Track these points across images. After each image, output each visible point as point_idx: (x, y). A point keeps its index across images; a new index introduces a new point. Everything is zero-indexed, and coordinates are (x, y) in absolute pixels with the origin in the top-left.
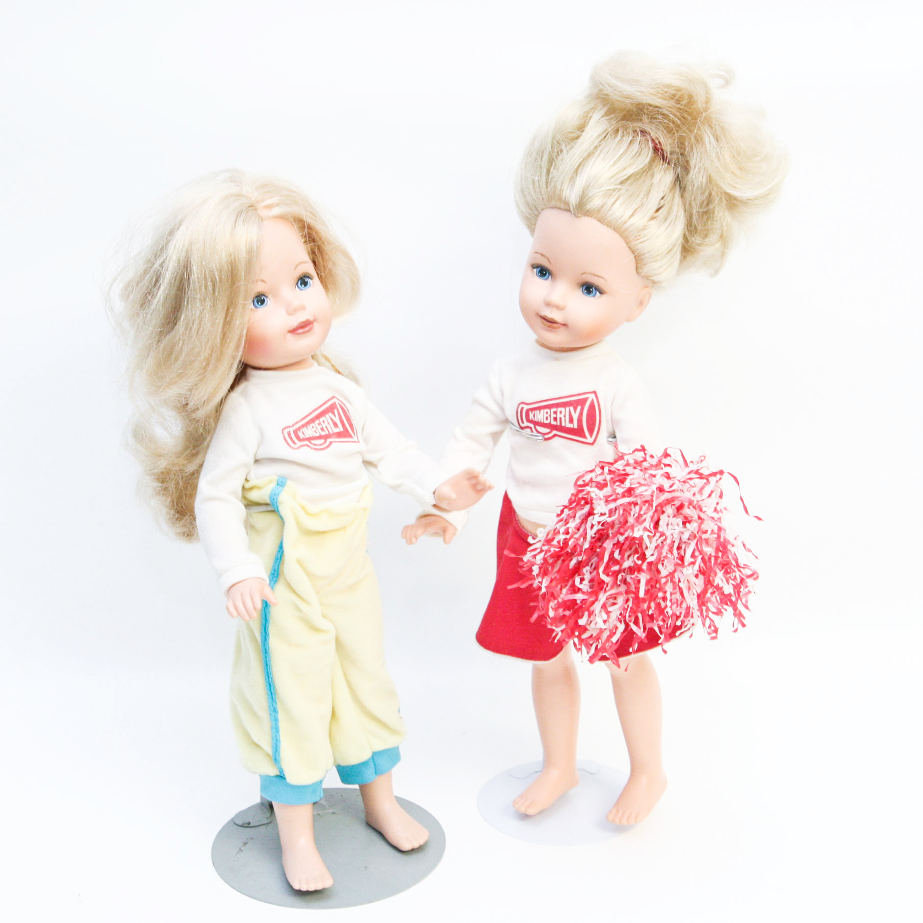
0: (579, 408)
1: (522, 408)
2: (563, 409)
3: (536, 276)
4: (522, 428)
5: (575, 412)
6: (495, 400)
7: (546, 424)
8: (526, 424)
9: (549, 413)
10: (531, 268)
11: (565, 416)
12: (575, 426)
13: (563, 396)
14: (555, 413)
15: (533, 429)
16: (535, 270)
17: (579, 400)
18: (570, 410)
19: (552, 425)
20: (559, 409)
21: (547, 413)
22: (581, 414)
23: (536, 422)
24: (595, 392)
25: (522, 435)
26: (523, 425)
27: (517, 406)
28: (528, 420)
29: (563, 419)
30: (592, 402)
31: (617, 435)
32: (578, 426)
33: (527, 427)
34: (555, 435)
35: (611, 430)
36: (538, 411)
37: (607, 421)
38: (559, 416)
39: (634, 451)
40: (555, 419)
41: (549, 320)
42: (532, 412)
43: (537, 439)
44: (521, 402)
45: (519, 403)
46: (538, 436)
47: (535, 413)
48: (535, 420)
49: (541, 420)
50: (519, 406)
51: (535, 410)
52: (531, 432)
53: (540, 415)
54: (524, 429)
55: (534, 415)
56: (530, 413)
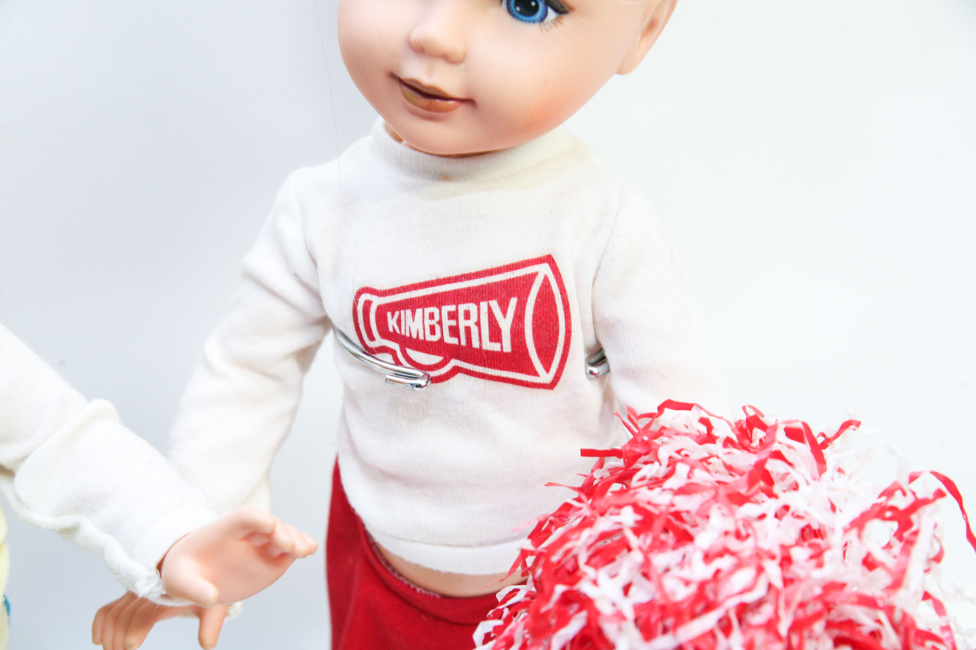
0: (513, 302)
1: (368, 304)
2: (472, 307)
4: (370, 351)
5: (504, 313)
6: (296, 276)
7: (432, 342)
8: (380, 342)
9: (437, 318)
11: (478, 324)
12: (507, 348)
13: (467, 271)
14: (453, 316)
15: (399, 356)
17: (512, 280)
18: (490, 309)
19: (447, 344)
20: (462, 308)
21: (432, 316)
22: (519, 317)
23: (404, 336)
24: (549, 260)
25: (372, 369)
26: (372, 345)
27: (352, 297)
28: (385, 333)
29: (474, 330)
30: (546, 283)
31: (608, 354)
32: (513, 345)
33: (383, 349)
34: (456, 370)
35: (591, 341)
36: (409, 312)
37: (583, 325)
38: (463, 323)
39: (661, 409)
40: (454, 331)
41: (424, 90)
42: (393, 316)
43: (412, 385)
44: (363, 287)
45: (357, 288)
46: (416, 377)
47: (400, 316)
48: (403, 333)
49: (418, 333)
50: (358, 298)
51: (400, 310)
52: (393, 362)
53: (413, 320)
54: (375, 353)
55: (399, 322)
56: (389, 314)
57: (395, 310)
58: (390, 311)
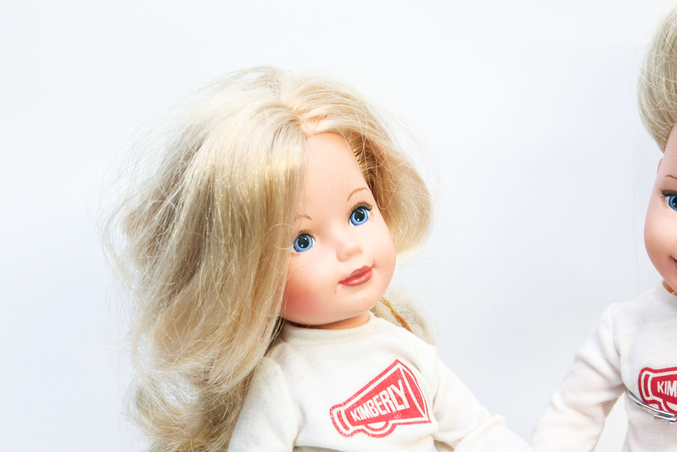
1: (647, 376)
3: (669, 206)
4: (646, 402)
6: (607, 360)
8: (652, 397)
10: (662, 195)
15: (663, 405)
16: (668, 198)
23: (666, 395)
25: (646, 412)
26: (648, 398)
27: (639, 372)
28: (655, 393)
33: (654, 402)
36: (669, 382)
42: (660, 383)
43: (669, 420)
44: (645, 367)
45: (642, 368)
46: (670, 417)
47: (664, 384)
48: (665, 393)
49: (674, 393)
50: (642, 373)
51: (664, 380)
52: (659, 409)
53: (672, 386)
54: (649, 404)
55: (663, 387)
56: (658, 383)
57: (662, 381)
58: (659, 381)
